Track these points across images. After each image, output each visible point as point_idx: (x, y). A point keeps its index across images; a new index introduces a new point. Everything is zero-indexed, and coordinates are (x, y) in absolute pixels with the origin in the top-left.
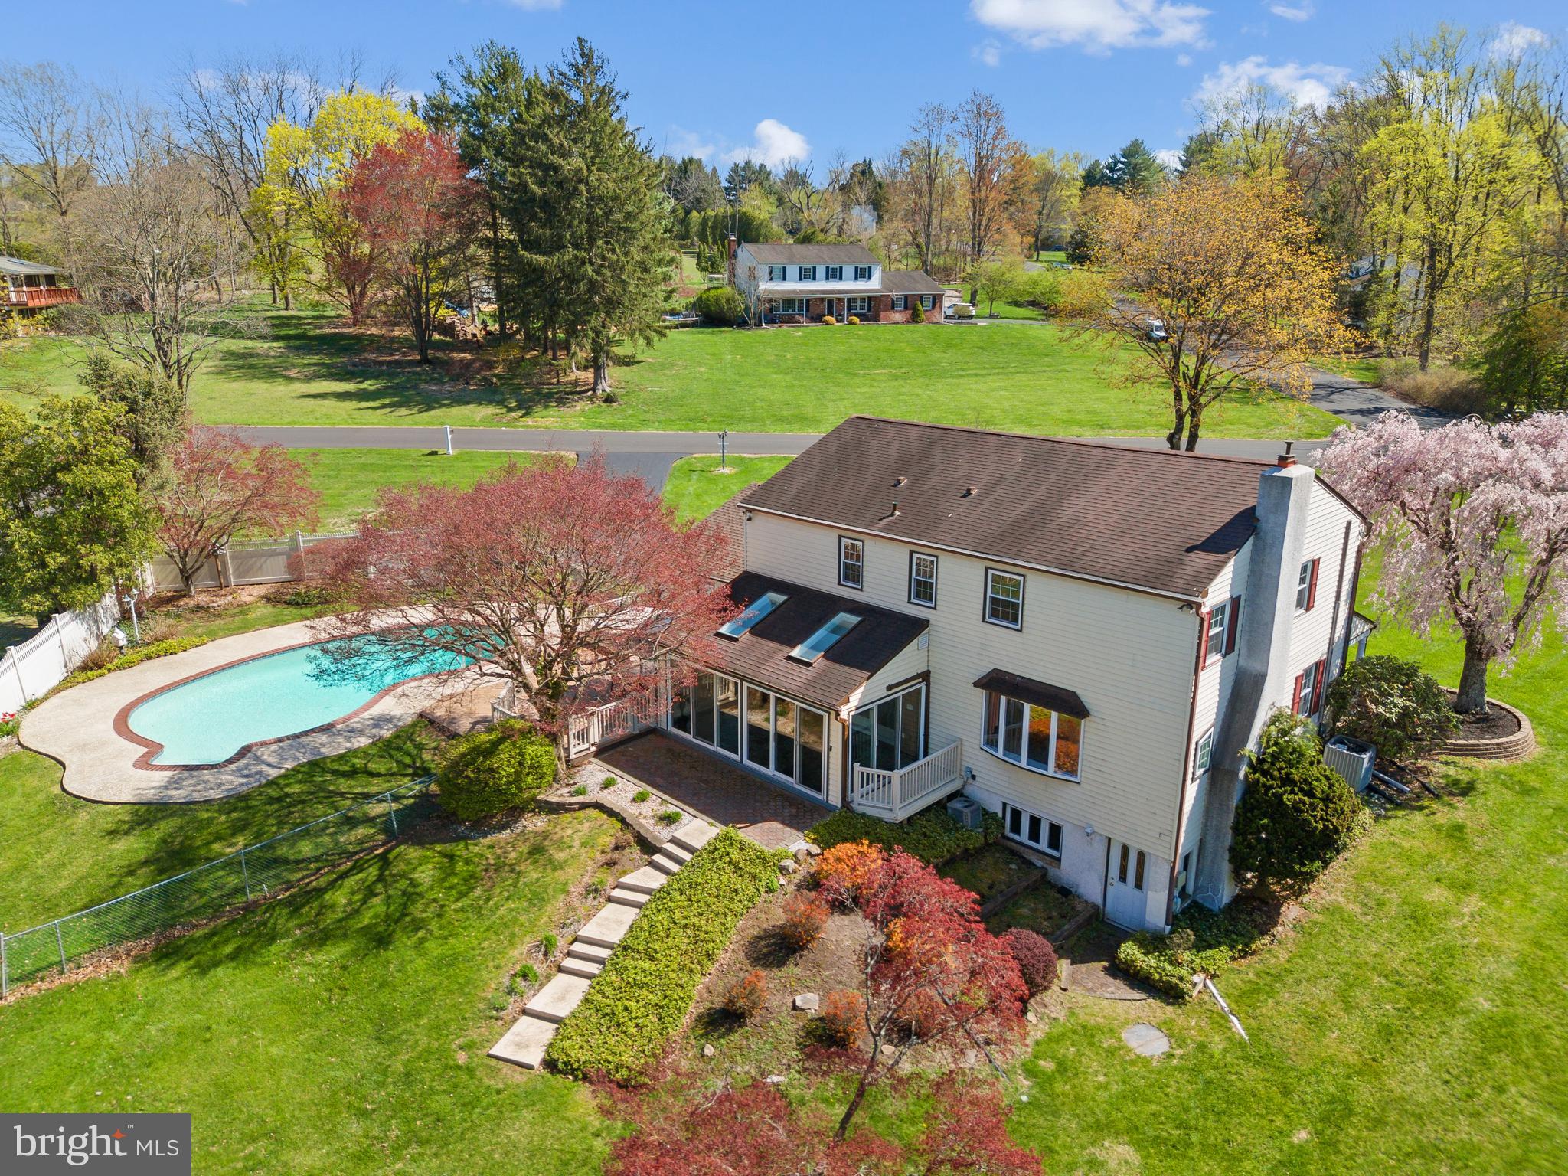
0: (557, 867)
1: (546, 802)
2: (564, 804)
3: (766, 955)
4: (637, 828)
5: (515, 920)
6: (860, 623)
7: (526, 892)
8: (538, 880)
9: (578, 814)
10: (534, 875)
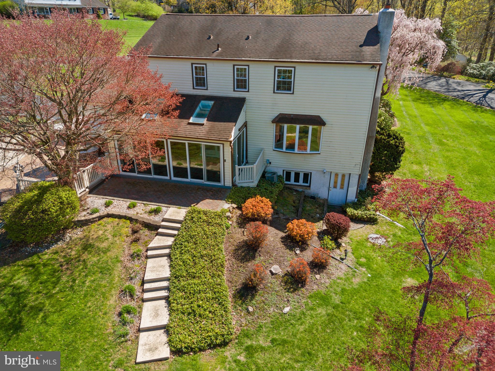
0: (106, 251)
1: (78, 221)
2: (90, 220)
3: (245, 256)
4: (140, 220)
5: (99, 286)
6: (214, 104)
7: (96, 269)
8: (99, 261)
9: (99, 222)
10: (95, 259)
